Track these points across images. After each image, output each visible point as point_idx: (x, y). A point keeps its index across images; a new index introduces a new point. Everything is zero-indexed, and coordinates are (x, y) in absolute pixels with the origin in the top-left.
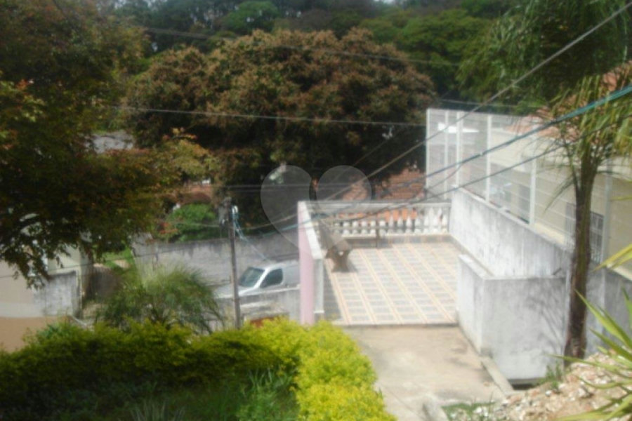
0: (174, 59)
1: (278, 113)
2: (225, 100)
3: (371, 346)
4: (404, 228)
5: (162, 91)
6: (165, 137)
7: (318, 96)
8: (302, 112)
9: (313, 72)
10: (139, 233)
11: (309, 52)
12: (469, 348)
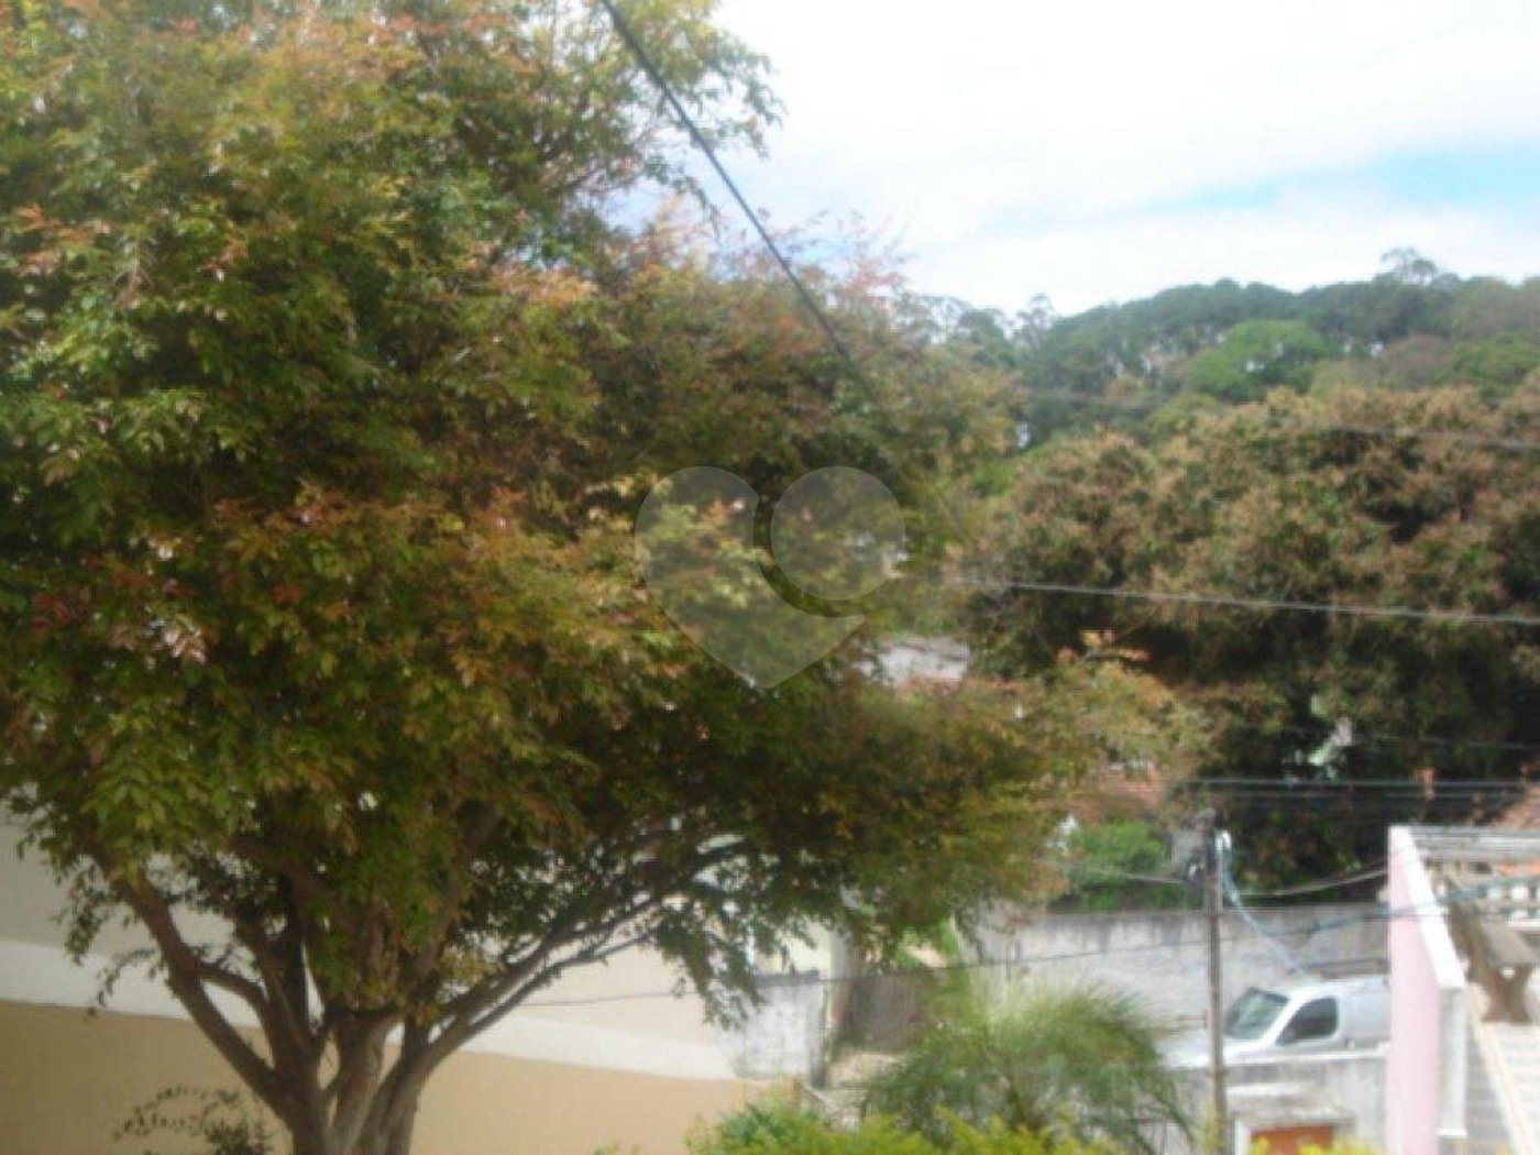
0: (1075, 461)
1: (1334, 597)
2: (1197, 563)
5: (1044, 540)
6: (1065, 654)
7: (1436, 553)
8: (1393, 595)
9: (1424, 493)
10: (992, 899)
11: (1413, 441)
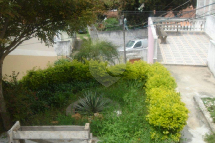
3: (174, 72)
4: (187, 28)
12: (212, 76)
